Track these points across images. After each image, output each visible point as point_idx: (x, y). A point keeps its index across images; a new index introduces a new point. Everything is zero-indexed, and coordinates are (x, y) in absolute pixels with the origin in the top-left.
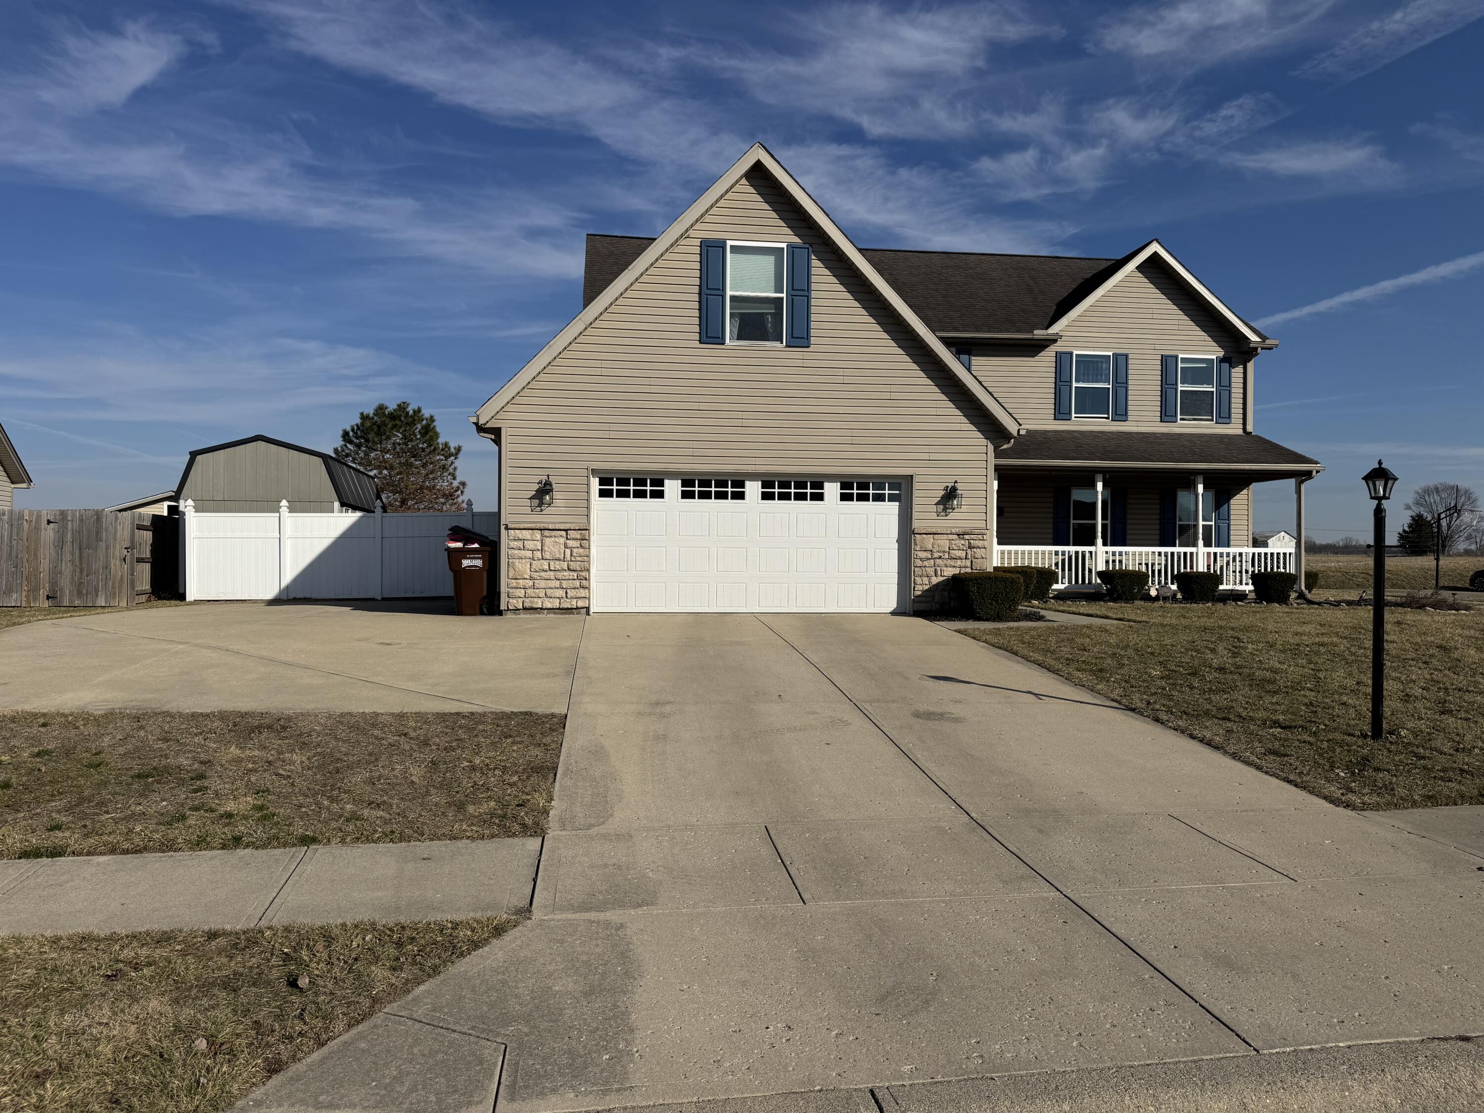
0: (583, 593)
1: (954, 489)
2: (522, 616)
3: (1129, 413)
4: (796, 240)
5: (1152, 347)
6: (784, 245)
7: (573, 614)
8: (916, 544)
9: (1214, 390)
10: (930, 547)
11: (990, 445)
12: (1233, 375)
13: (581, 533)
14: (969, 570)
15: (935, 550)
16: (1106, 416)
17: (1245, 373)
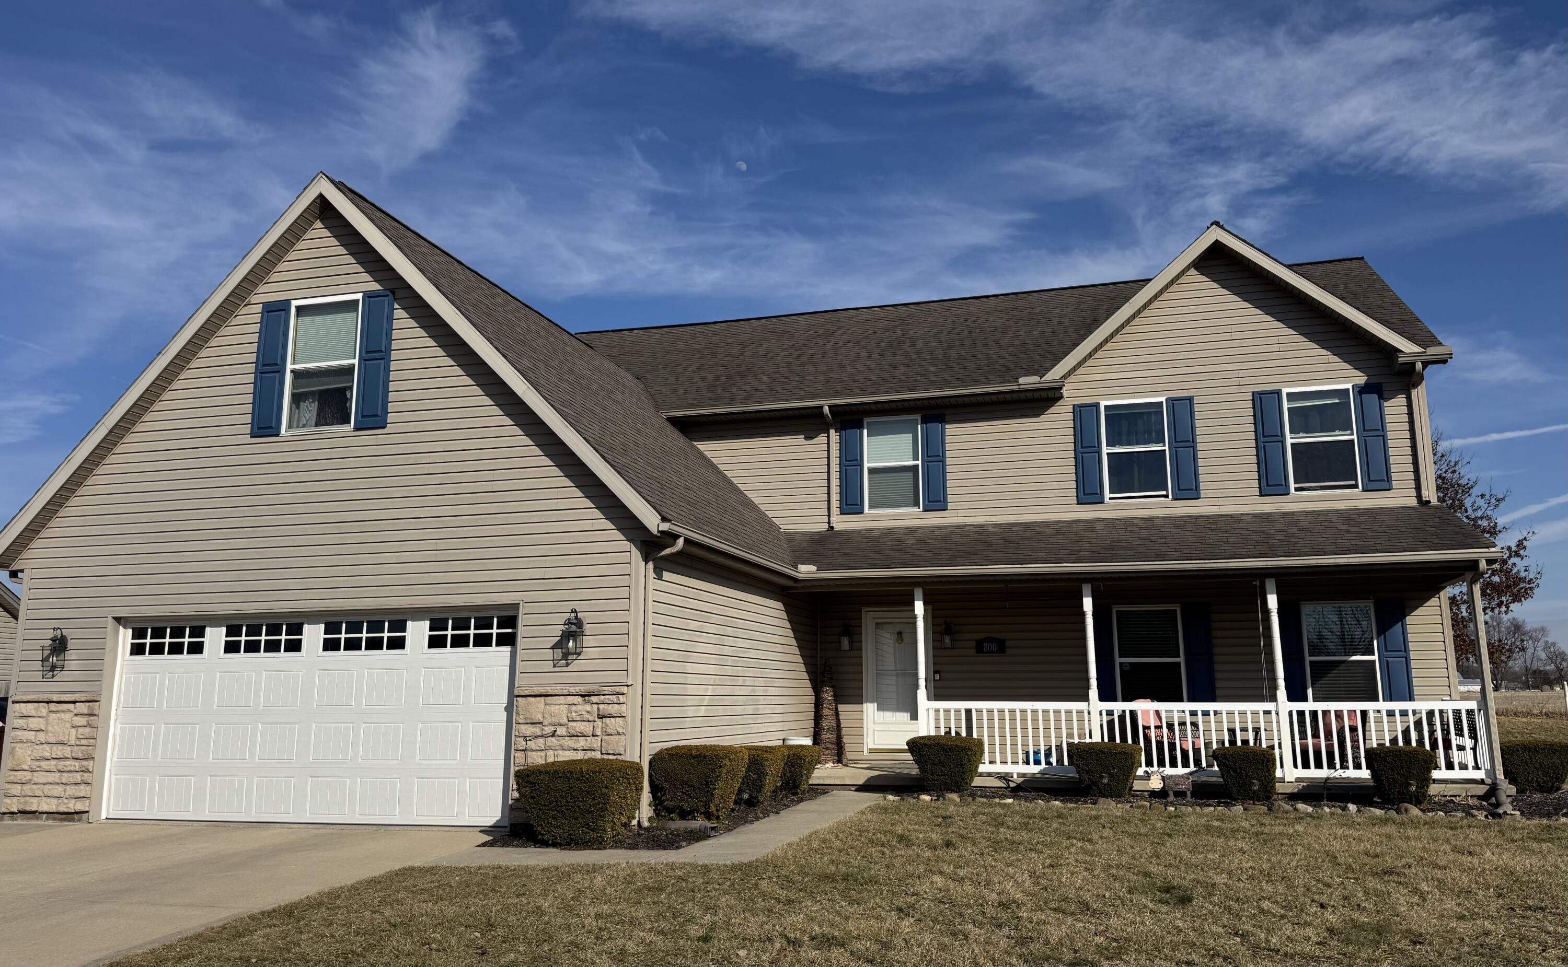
0: (83, 790)
1: (579, 624)
2: (19, 822)
3: (1202, 486)
4: (376, 287)
5: (1236, 381)
6: (359, 296)
7: (73, 820)
8: (518, 713)
9: (1355, 437)
10: (539, 717)
11: (634, 550)
12: (1387, 411)
13: (89, 706)
14: (598, 755)
15: (546, 723)
16: (1164, 493)
17: (1410, 406)
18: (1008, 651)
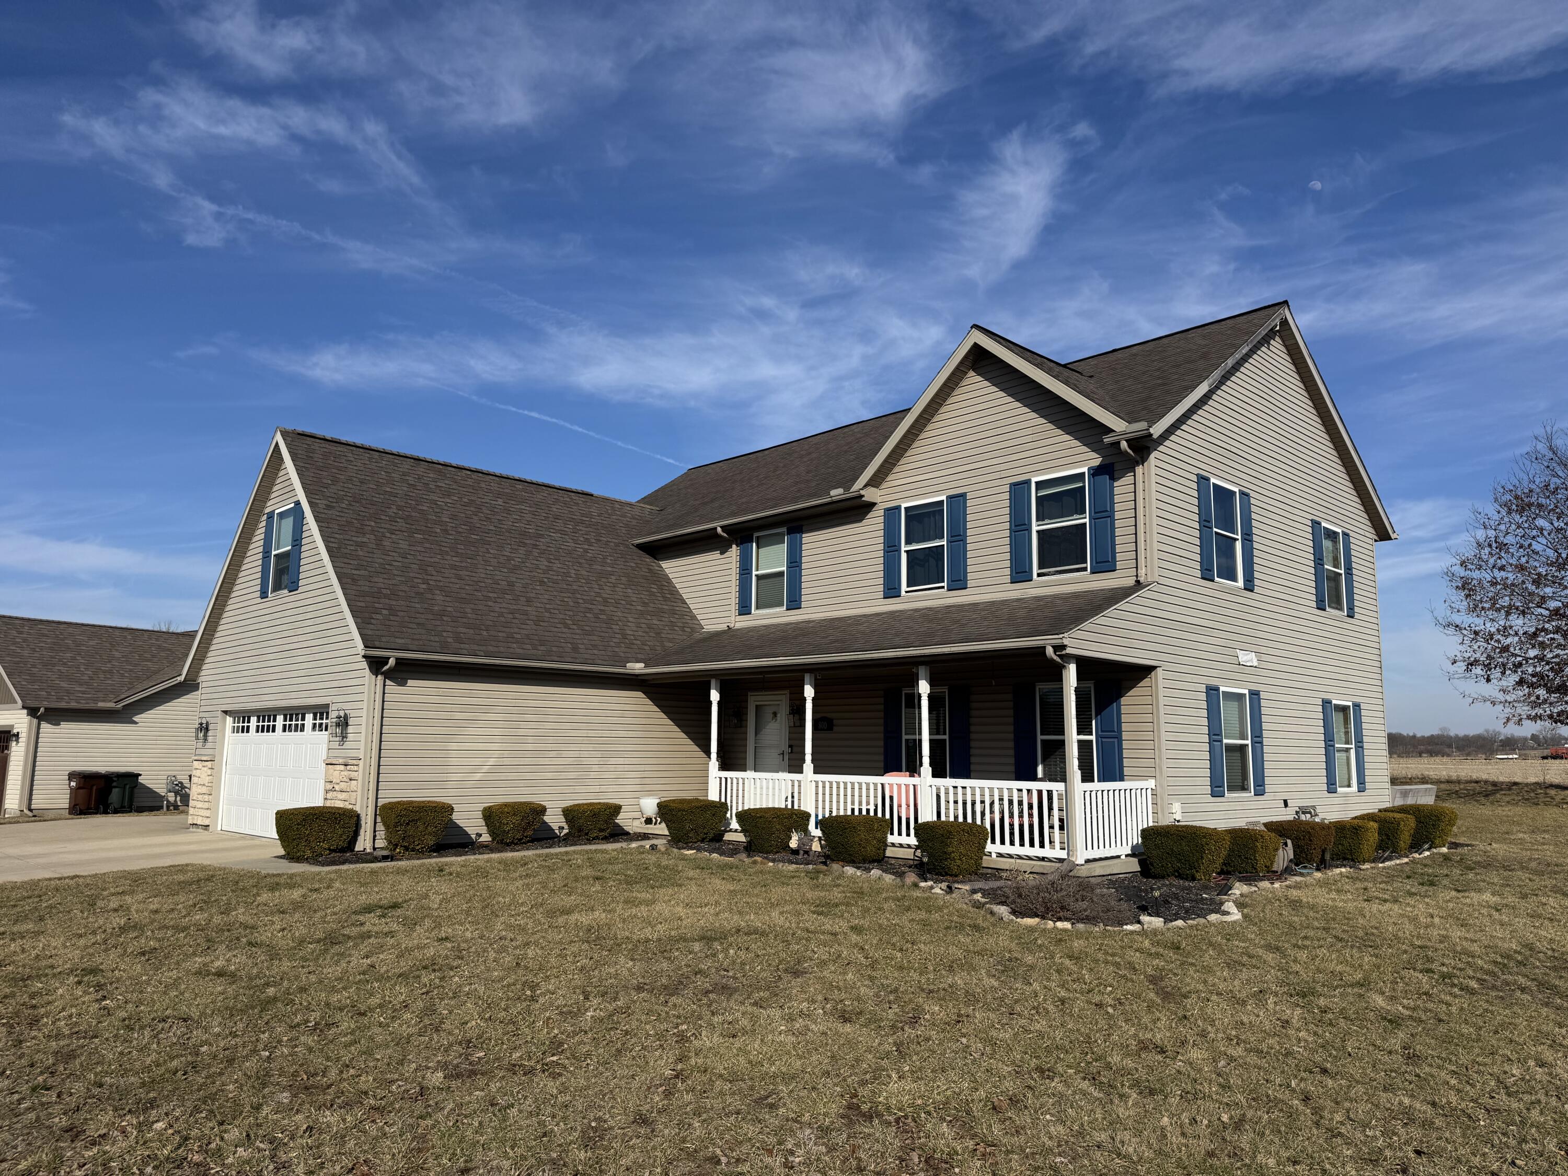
0: (208, 813)
1: (343, 718)
3: (969, 576)
5: (998, 475)
6: (294, 505)
8: (326, 775)
9: (1087, 520)
10: (331, 778)
11: (367, 667)
12: (1116, 490)
13: (211, 764)
15: (333, 782)
16: (942, 584)
17: (1135, 484)
18: (835, 728)
